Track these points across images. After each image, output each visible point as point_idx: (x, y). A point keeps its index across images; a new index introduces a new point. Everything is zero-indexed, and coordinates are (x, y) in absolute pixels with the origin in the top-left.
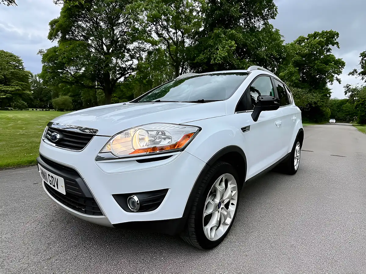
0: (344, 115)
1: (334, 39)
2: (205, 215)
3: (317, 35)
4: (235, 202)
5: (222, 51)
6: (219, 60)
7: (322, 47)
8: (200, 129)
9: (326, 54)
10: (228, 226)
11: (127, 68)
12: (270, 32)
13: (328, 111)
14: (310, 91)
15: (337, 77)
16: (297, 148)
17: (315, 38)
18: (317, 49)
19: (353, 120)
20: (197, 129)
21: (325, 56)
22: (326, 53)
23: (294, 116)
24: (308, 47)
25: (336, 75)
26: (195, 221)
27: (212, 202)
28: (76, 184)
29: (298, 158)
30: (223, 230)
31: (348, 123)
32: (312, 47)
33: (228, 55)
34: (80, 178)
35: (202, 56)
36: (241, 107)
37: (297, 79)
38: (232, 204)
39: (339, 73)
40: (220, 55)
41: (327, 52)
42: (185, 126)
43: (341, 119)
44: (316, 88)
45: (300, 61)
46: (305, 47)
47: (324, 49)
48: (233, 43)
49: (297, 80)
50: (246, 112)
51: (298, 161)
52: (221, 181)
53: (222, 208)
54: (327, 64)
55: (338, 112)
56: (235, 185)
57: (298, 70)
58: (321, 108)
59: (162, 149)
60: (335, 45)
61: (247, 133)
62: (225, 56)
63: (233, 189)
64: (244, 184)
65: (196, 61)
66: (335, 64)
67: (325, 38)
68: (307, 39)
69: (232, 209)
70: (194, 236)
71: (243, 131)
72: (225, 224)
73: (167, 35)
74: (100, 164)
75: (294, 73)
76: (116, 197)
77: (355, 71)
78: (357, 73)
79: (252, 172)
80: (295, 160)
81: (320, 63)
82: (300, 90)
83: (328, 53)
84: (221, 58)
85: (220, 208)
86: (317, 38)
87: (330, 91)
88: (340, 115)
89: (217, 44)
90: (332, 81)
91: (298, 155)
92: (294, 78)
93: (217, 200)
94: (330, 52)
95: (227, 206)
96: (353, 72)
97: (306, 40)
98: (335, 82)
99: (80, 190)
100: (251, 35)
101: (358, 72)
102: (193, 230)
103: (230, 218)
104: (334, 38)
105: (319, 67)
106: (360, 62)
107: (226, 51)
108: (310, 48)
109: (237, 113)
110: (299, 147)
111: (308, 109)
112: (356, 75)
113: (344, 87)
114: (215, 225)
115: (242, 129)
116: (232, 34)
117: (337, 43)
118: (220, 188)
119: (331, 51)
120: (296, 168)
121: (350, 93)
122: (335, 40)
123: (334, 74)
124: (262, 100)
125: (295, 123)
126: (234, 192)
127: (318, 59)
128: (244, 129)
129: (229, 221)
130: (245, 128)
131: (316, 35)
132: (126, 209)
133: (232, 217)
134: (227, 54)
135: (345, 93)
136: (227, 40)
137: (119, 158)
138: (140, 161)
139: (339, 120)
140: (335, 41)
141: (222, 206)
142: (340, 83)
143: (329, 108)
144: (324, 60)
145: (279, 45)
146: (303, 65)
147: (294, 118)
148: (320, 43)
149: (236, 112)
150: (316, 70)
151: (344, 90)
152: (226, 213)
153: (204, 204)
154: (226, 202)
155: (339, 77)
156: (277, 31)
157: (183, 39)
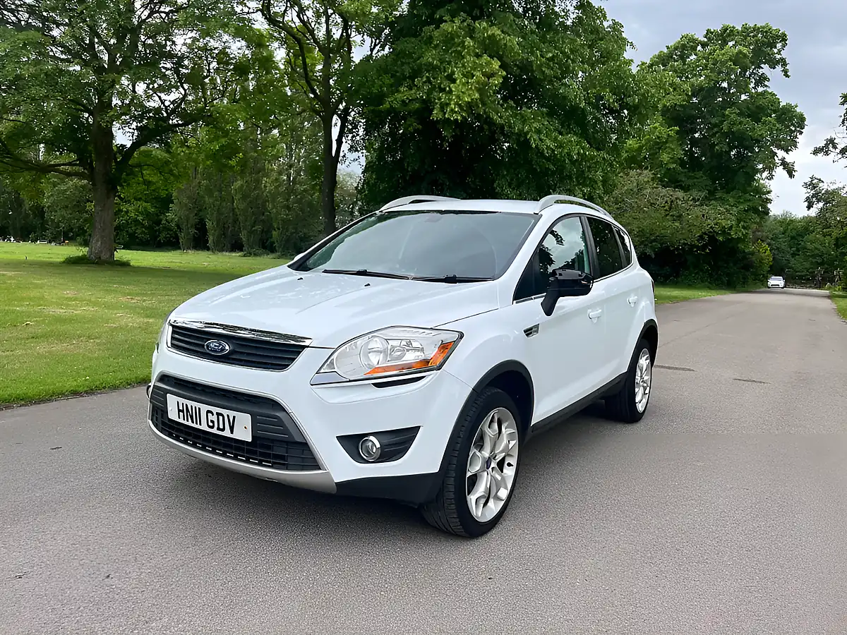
0: (807, 265)
1: (776, 51)
2: (469, 474)
3: (729, 35)
4: (514, 461)
5: (464, 84)
6: (456, 112)
7: (744, 70)
8: (461, 336)
9: (753, 91)
10: (503, 502)
11: (166, 112)
12: (596, 31)
13: (764, 252)
14: (711, 196)
15: (783, 159)
16: (644, 362)
17: (725, 43)
18: (728, 74)
19: (832, 281)
20: (457, 335)
21: (751, 96)
22: (754, 88)
23: (632, 295)
24: (706, 67)
25: (781, 153)
26: (455, 481)
27: (478, 454)
28: (280, 423)
29: (645, 385)
30: (494, 508)
31: (820, 288)
32: (716, 68)
33: (481, 99)
34: (285, 413)
35: (404, 93)
36: (523, 291)
37: (673, 160)
38: (509, 465)
39: (790, 145)
40: (458, 97)
41: (757, 84)
42: (440, 332)
43: (801, 278)
44: (728, 188)
45: (680, 106)
46: (698, 66)
47: (750, 75)
48: (496, 64)
49: (673, 163)
50: (532, 299)
51: (647, 391)
52: (492, 421)
53: (493, 468)
54: (758, 120)
55: (794, 255)
56: (513, 430)
57: (677, 132)
58: (741, 246)
59: (409, 366)
60: (779, 68)
61: (534, 337)
62: (472, 99)
63: (511, 436)
64: (529, 430)
65: (387, 105)
66: (779, 119)
67: (750, 44)
68: (704, 45)
69: (510, 472)
70: (453, 506)
71: (527, 335)
72: (497, 498)
73: (296, 20)
74: (318, 390)
75: (666, 142)
76: (342, 439)
77: (831, 142)
78: (835, 148)
79: (543, 409)
80: (636, 390)
81: (739, 115)
82: (680, 194)
83: (760, 89)
84: (460, 106)
85: (490, 469)
86: (731, 44)
87: (768, 196)
88: (798, 264)
89: (449, 63)
90: (770, 167)
91: (646, 378)
92: (665, 157)
93: (486, 453)
94: (766, 86)
95: (501, 465)
96: (827, 145)
97: (699, 48)
98: (780, 172)
99: (286, 431)
100: (543, 39)
101: (840, 147)
102: (452, 495)
103: (506, 488)
104: (776, 47)
105: (734, 129)
106: (843, 118)
107: (475, 87)
108: (712, 70)
109: (517, 303)
110: (648, 361)
111: (704, 247)
112: (834, 155)
113: (806, 185)
114: (483, 494)
115: (525, 331)
116: (492, 37)
117: (783, 62)
118: (490, 432)
119: (766, 83)
120: (640, 407)
121: (821, 205)
122: (779, 52)
123: (775, 150)
124: (560, 278)
125: (635, 309)
126: (512, 443)
127: (731, 104)
128: (528, 332)
129: (503, 493)
130: (531, 329)
131: (726, 35)
132: (357, 457)
133: (509, 488)
134: (477, 95)
135: (806, 204)
136: (478, 56)
137: (350, 381)
138: (378, 385)
139: (794, 279)
140: (778, 57)
141: (493, 465)
142: (791, 175)
143: (769, 244)
144: (748, 108)
145: (620, 73)
146: (692, 119)
147: (632, 298)
148: (737, 59)
149: (515, 302)
150: (726, 135)
151: (804, 193)
152: (499, 478)
153: (469, 455)
154: (499, 458)
155: (789, 158)
156: (616, 26)
157: (347, 32)
